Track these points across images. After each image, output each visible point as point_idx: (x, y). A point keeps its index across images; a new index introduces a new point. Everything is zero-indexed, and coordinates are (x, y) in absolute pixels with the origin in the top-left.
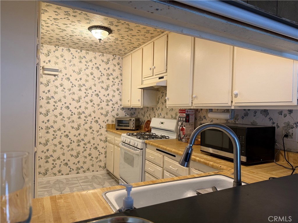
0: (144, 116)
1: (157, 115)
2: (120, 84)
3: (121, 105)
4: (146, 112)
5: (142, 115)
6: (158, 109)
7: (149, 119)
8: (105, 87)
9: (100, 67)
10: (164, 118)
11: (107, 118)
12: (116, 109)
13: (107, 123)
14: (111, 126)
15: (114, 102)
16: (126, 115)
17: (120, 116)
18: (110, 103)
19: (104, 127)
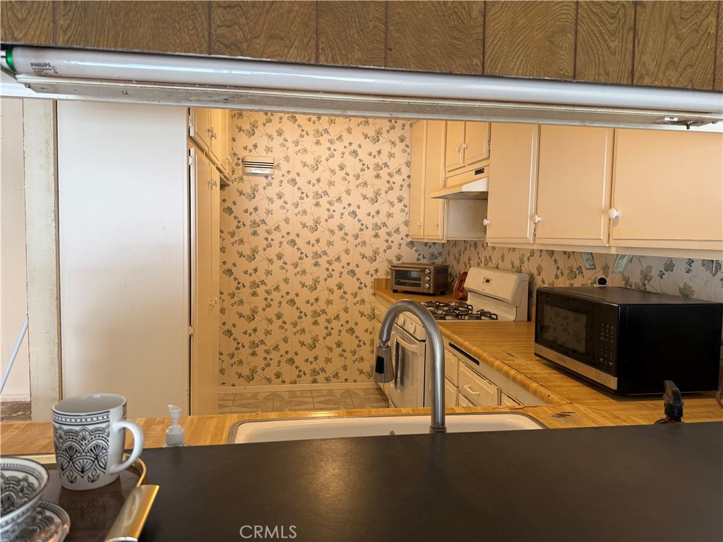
0: (458, 262)
1: (483, 260)
2: (405, 188)
3: (407, 236)
4: (462, 252)
5: (455, 259)
6: (485, 245)
8: (371, 195)
9: (359, 151)
10: (497, 268)
11: (375, 265)
12: (395, 246)
13: (375, 276)
14: (384, 283)
15: (391, 228)
16: (418, 260)
17: (404, 260)
18: (382, 232)
19: (369, 285)
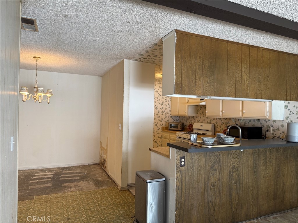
0: (186, 122)
1: (197, 121)
2: (170, 101)
3: (170, 114)
4: (188, 119)
5: (185, 121)
6: (197, 117)
7: (191, 123)
8: (161, 103)
9: (158, 91)
10: (202, 123)
11: (162, 123)
12: (167, 117)
13: (162, 126)
14: (164, 128)
15: (166, 112)
16: (173, 121)
17: (170, 121)
18: (164, 113)
19: (160, 128)
